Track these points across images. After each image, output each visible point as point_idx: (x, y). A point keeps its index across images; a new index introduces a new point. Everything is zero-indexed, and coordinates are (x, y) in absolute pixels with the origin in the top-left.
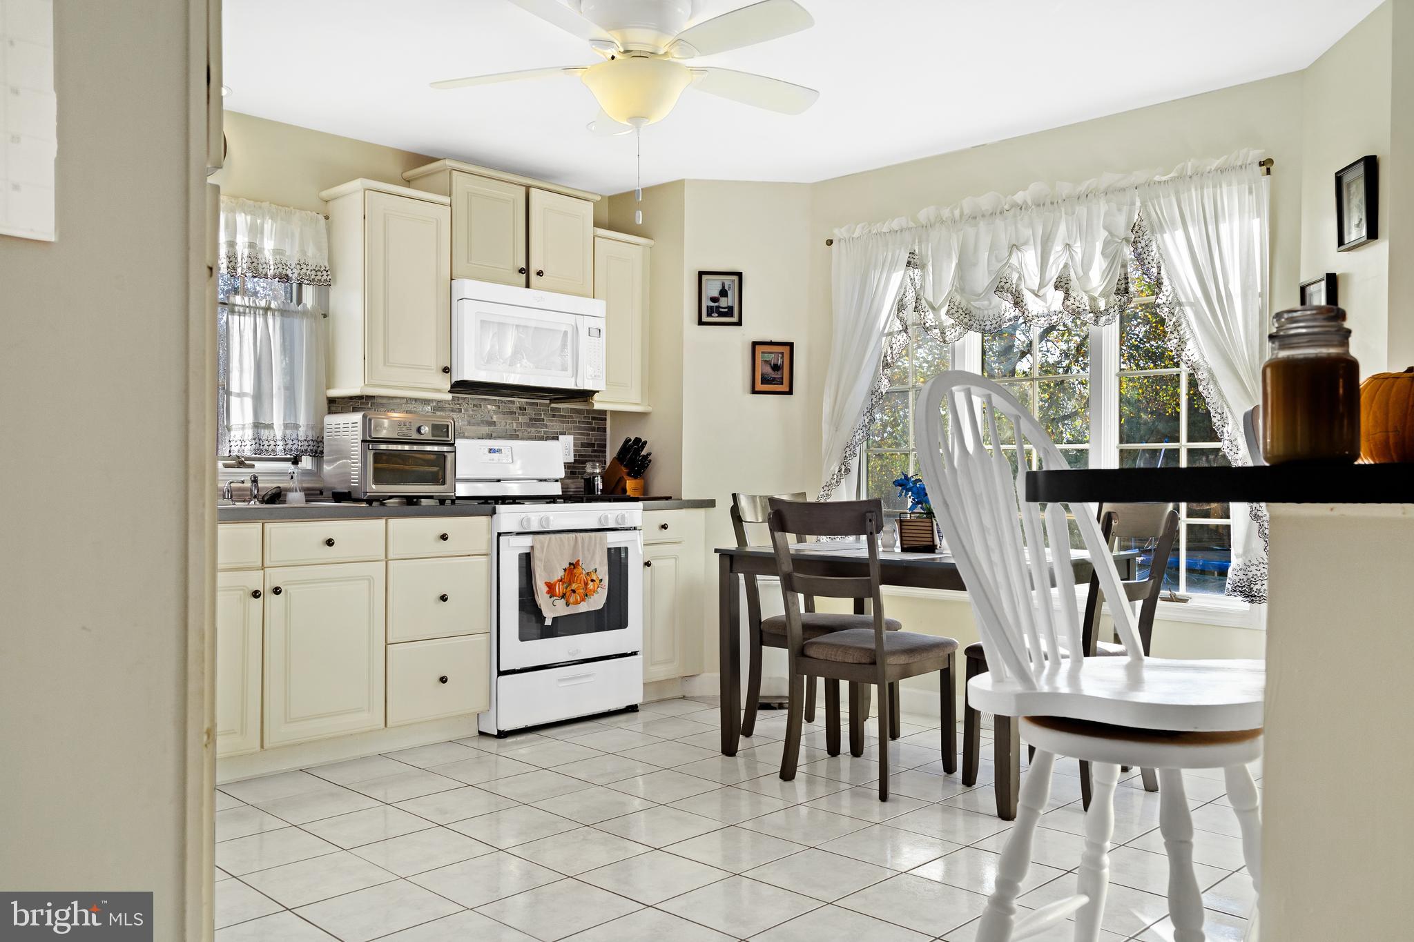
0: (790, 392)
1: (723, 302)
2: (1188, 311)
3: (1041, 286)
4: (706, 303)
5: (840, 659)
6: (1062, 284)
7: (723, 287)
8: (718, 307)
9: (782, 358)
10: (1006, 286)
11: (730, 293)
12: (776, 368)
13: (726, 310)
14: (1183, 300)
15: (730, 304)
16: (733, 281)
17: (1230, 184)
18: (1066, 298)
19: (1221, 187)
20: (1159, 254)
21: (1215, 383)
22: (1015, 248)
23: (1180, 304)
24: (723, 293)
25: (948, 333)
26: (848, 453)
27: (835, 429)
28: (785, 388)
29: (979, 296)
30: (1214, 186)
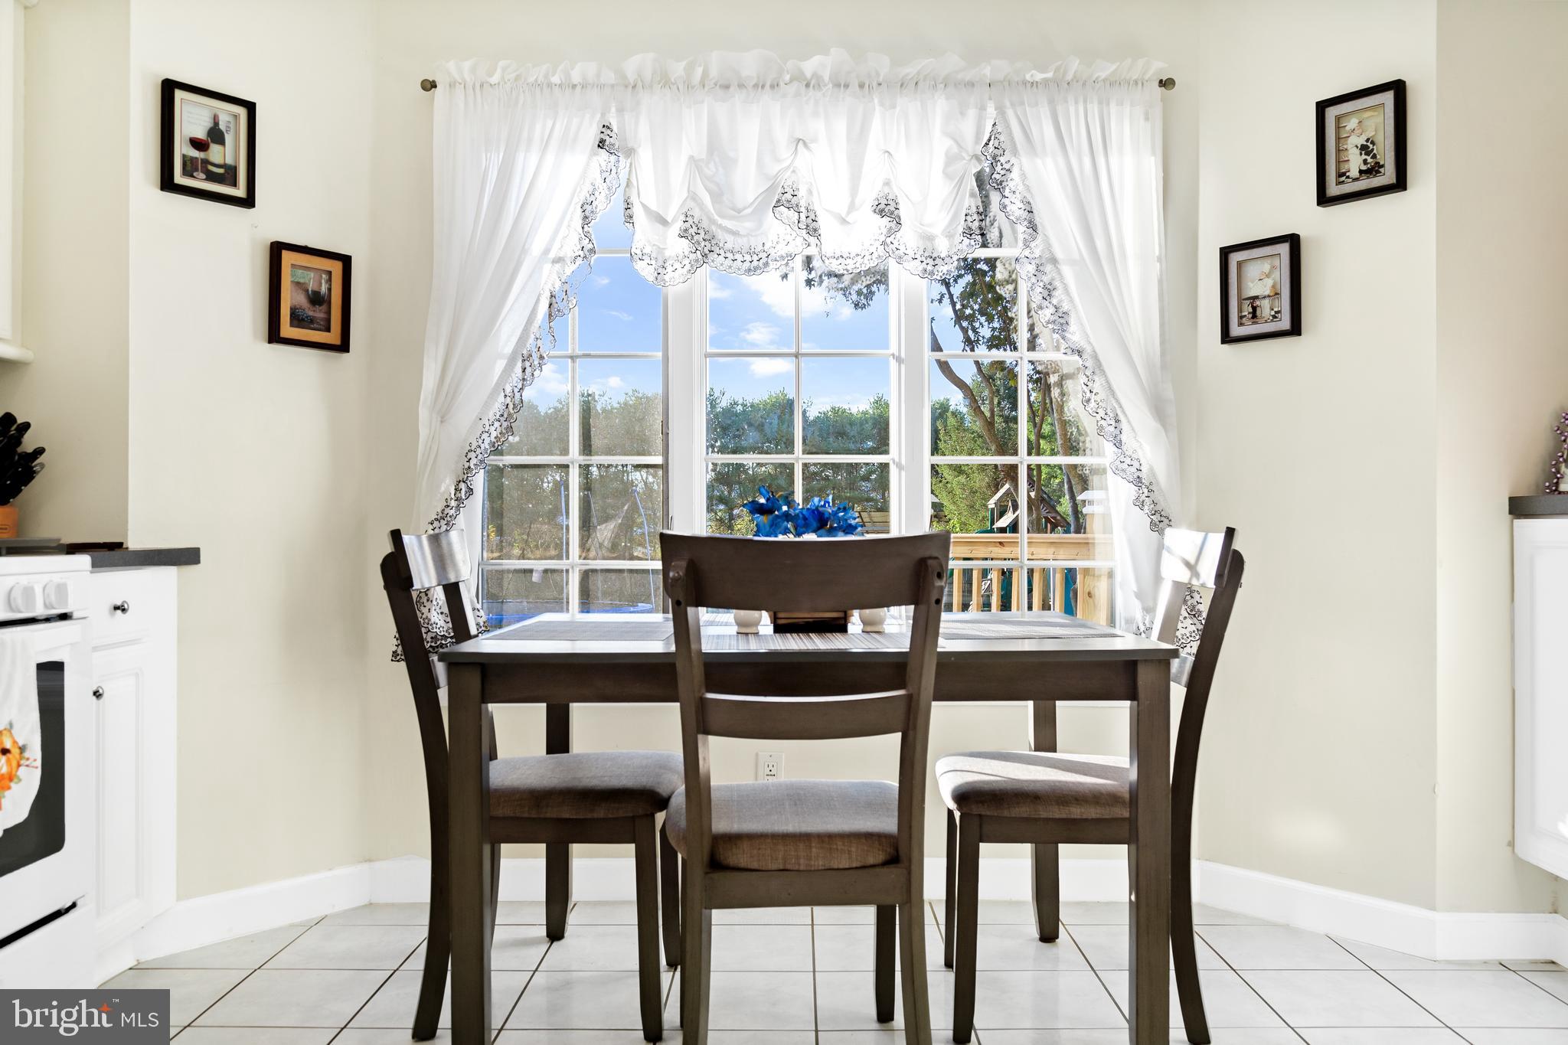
0: (344, 347)
1: (215, 154)
2: (1067, 271)
3: (852, 207)
4: (182, 149)
5: (820, 863)
6: (887, 209)
7: (216, 124)
8: (206, 162)
9: (330, 280)
10: (794, 200)
11: (229, 139)
12: (317, 299)
13: (221, 171)
14: (1059, 255)
15: (229, 161)
16: (236, 117)
17: (1120, 103)
18: (891, 232)
19: (1108, 104)
20: (1024, 185)
21: (1103, 373)
22: (801, 144)
23: (1054, 261)
24: (216, 135)
25: (669, 269)
26: (474, 461)
27: (439, 419)
28: (333, 337)
29: (739, 213)
30: (1100, 103)
